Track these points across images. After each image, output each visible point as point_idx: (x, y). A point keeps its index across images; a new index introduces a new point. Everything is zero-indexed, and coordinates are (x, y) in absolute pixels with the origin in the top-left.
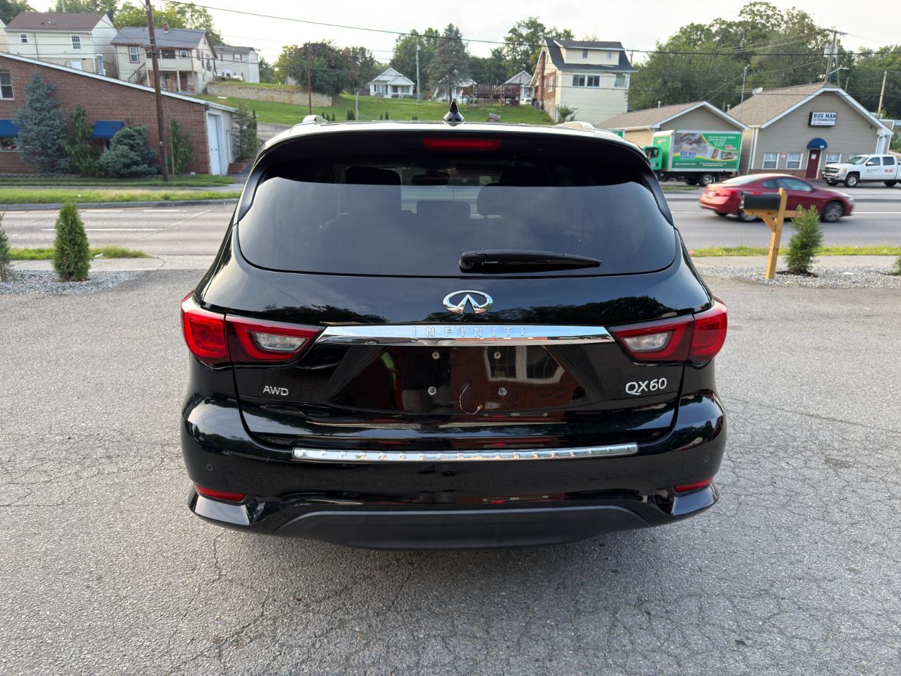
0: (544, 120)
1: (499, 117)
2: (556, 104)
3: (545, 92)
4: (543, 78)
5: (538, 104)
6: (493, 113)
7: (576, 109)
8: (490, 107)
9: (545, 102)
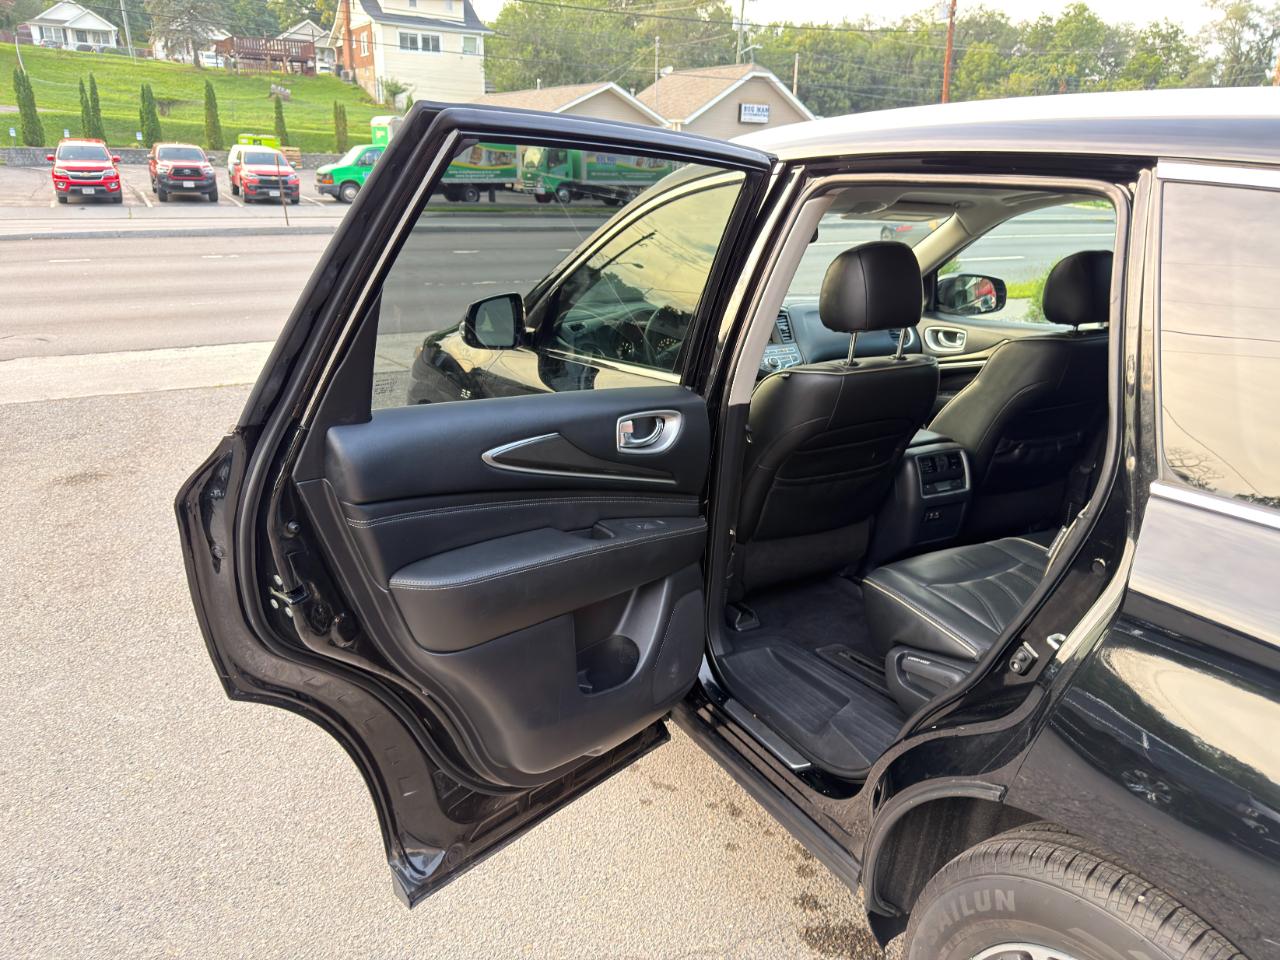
0: (362, 99)
1: (288, 91)
2: (377, 75)
3: (356, 56)
4: (349, 32)
5: (347, 74)
6: (278, 85)
7: (411, 85)
8: (267, 75)
9: (357, 71)
